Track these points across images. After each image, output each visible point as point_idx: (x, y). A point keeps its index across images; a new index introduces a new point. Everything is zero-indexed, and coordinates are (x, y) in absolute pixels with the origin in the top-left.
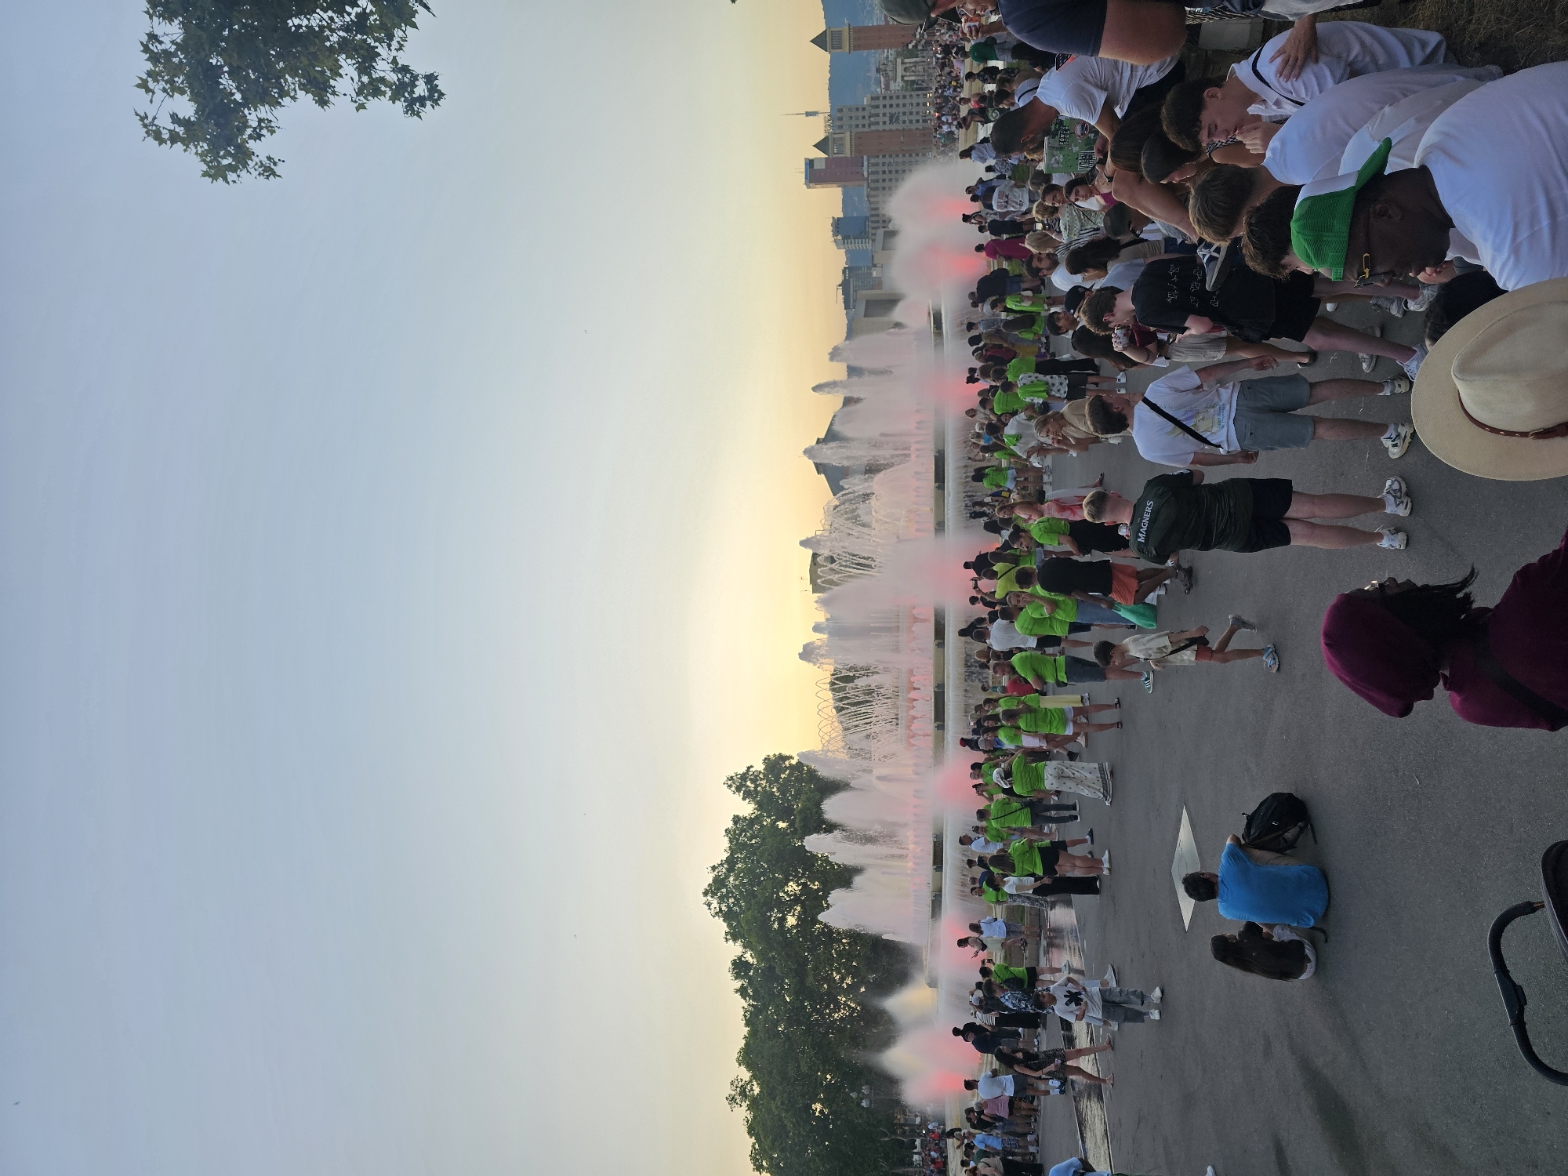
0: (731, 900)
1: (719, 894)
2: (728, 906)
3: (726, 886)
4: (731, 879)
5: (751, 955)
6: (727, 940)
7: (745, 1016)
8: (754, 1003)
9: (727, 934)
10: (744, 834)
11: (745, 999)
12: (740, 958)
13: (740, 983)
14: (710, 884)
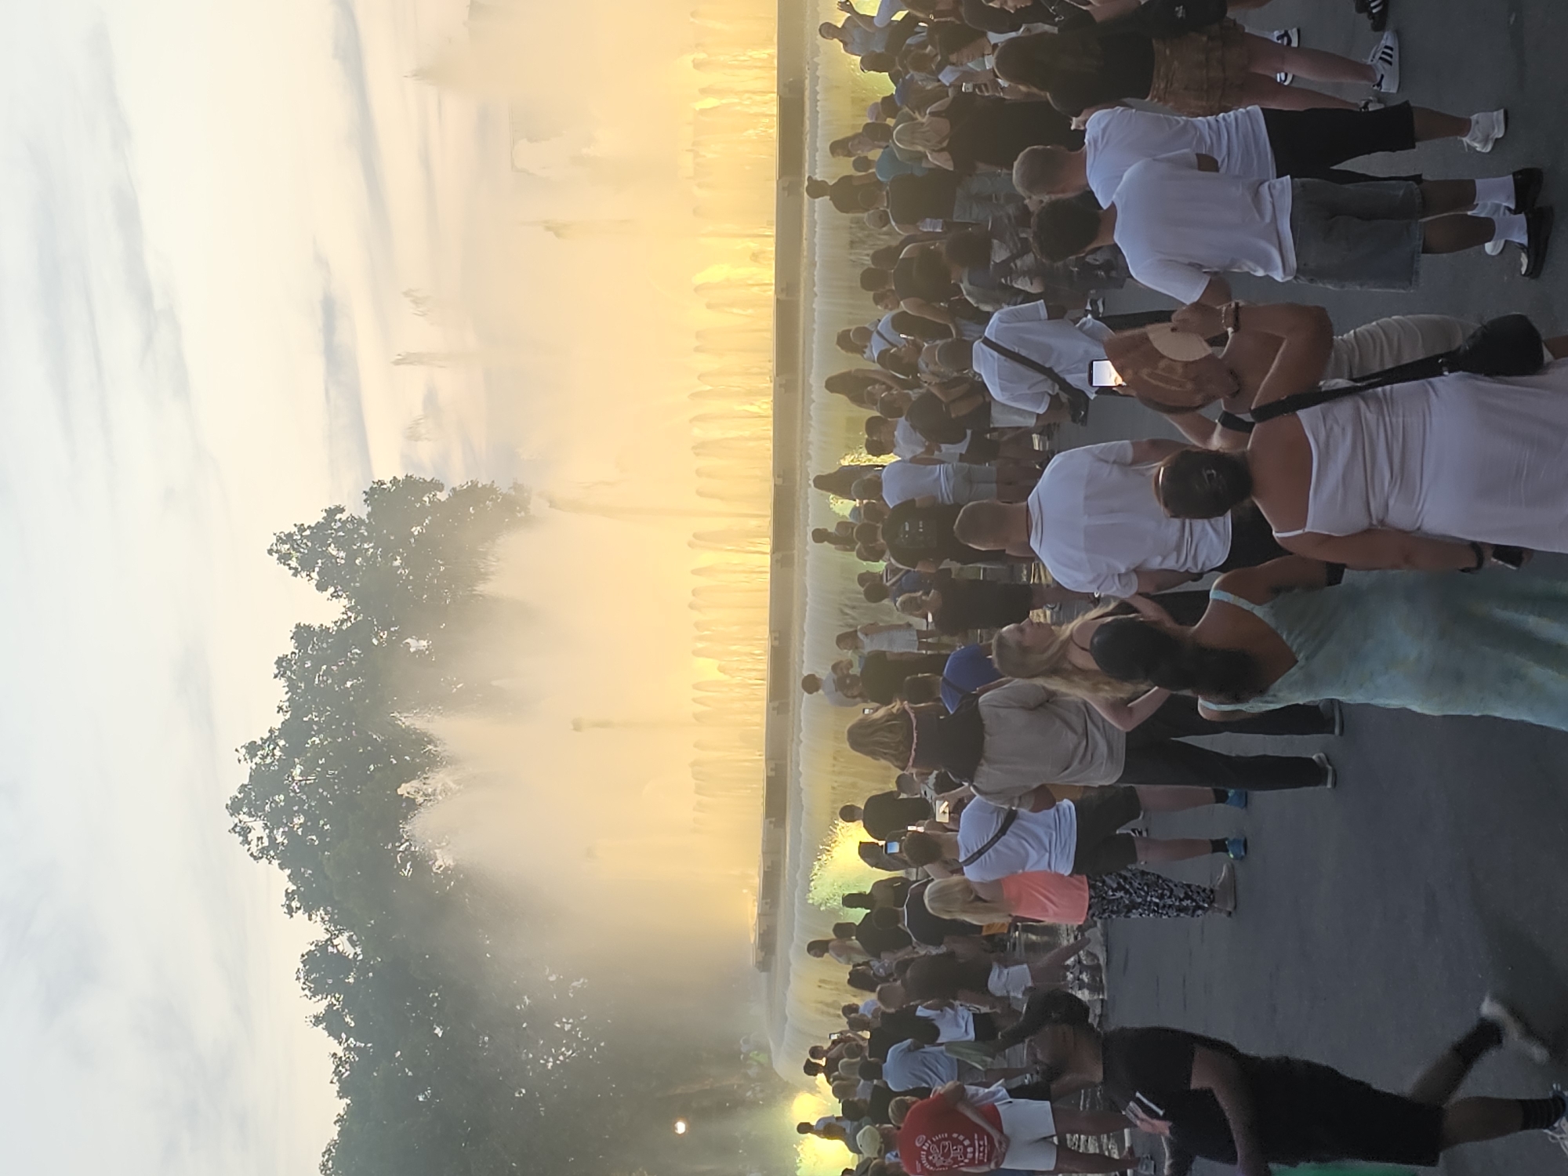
0: (299, 820)
1: (267, 808)
2: (290, 834)
3: (285, 789)
4: (297, 771)
5: (350, 939)
6: (291, 911)
7: (337, 1072)
8: (358, 1044)
9: (290, 896)
10: (324, 667)
11: (338, 1037)
12: (322, 947)
13: (325, 1003)
14: (244, 786)
